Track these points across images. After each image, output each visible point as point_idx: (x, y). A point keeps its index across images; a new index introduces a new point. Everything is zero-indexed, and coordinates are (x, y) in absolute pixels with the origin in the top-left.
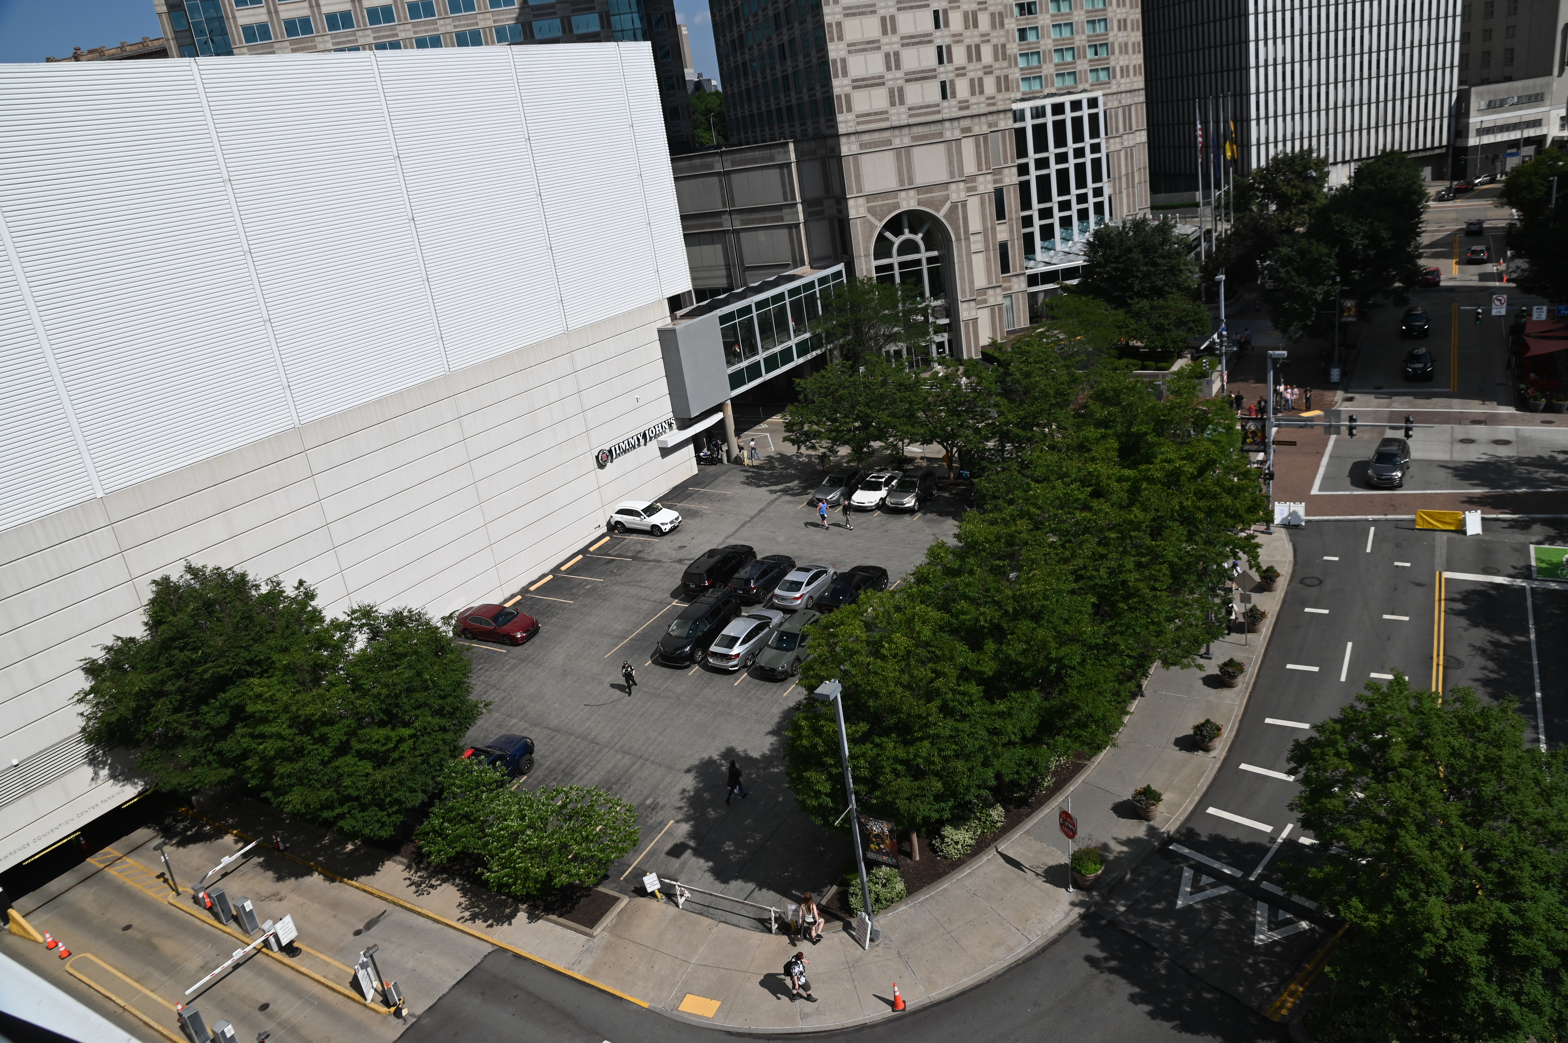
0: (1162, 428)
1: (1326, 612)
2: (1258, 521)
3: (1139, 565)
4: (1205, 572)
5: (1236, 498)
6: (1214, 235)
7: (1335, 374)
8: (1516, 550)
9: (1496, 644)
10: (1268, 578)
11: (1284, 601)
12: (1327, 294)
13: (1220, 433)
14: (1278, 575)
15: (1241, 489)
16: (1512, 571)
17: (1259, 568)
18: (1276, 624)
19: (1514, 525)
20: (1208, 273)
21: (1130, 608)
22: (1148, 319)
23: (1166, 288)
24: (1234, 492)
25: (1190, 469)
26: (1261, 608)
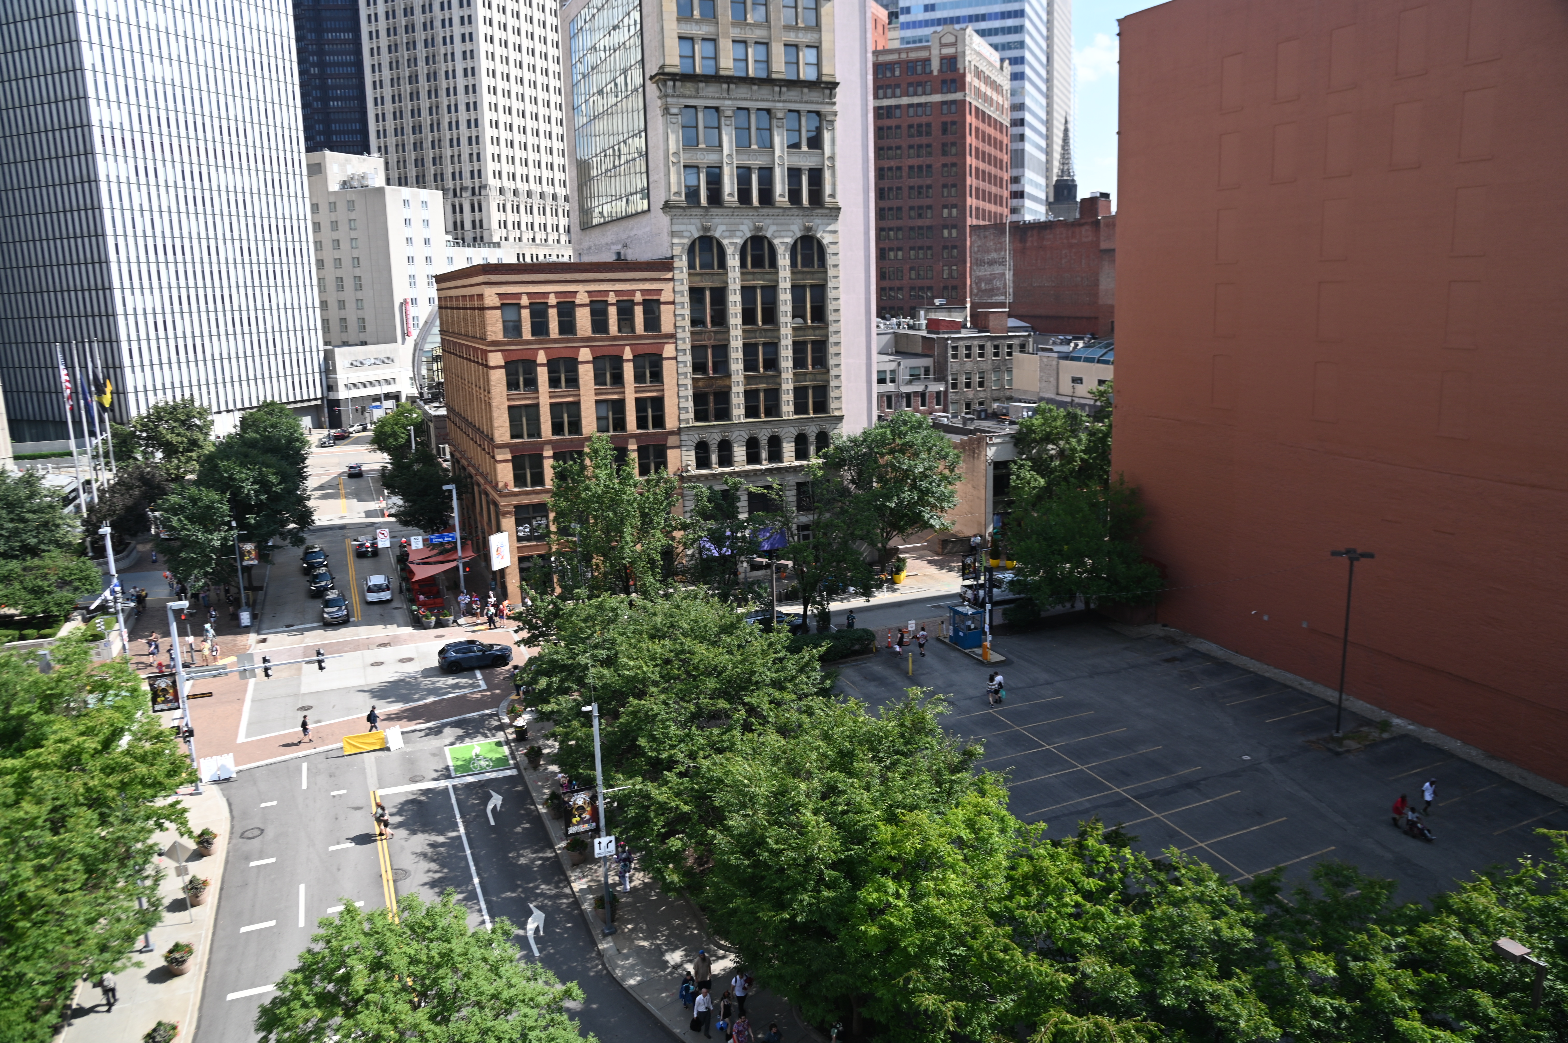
0: (51, 704)
1: (273, 860)
2: (182, 784)
3: (39, 870)
4: (128, 855)
5: (152, 765)
6: (95, 486)
7: (245, 618)
8: (434, 755)
9: (433, 845)
10: (205, 842)
11: (227, 862)
12: (225, 539)
13: (124, 698)
14: (215, 836)
15: (157, 754)
16: (436, 775)
17: (190, 833)
18: (222, 889)
19: (430, 732)
20: (92, 527)
21: (35, 924)
22: (22, 582)
23: (43, 547)
24: (150, 758)
25: (92, 744)
26: (201, 877)
